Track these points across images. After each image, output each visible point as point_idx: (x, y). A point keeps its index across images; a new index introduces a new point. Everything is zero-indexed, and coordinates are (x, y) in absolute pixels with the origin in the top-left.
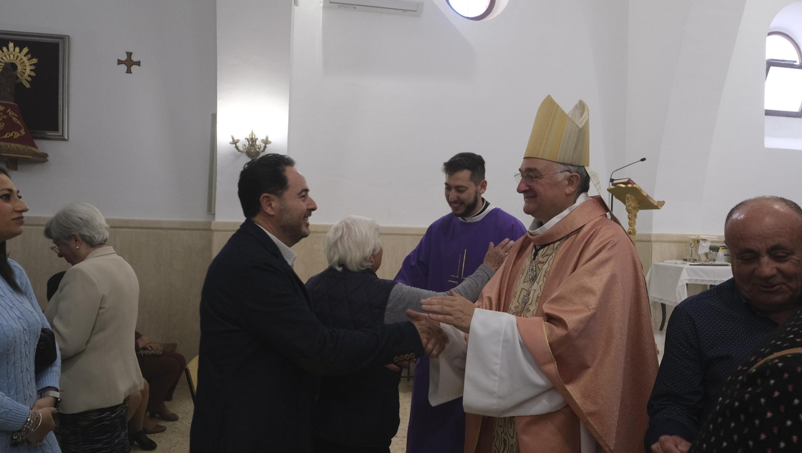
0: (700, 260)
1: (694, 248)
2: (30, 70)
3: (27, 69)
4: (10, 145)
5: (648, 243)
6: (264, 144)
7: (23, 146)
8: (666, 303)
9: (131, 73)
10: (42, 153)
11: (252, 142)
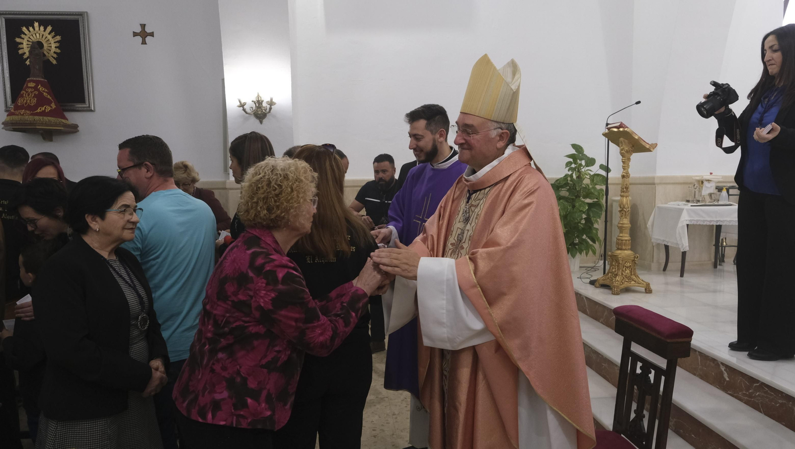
0: (704, 200)
1: (698, 189)
2: (55, 47)
3: (52, 46)
4: (43, 118)
5: (653, 186)
6: (269, 106)
7: (54, 119)
8: (668, 245)
9: (146, 44)
10: (73, 124)
11: (259, 104)
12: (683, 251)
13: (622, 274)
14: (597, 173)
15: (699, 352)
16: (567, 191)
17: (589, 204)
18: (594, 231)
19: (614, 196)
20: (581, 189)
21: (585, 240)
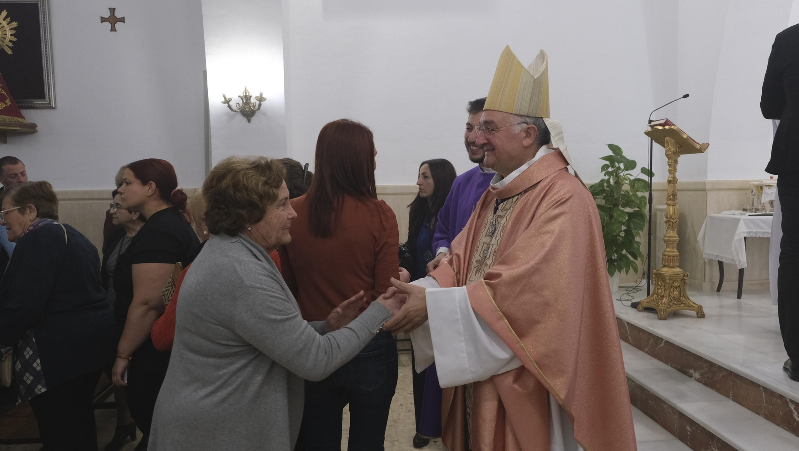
0: (763, 209)
1: (756, 195)
2: (11, 35)
3: (8, 34)
5: (703, 192)
6: (258, 102)
7: (9, 117)
8: (722, 261)
9: (116, 31)
10: (30, 123)
11: (246, 100)
12: (740, 268)
13: (669, 295)
14: (638, 177)
15: (763, 387)
16: (603, 199)
17: (629, 214)
18: (636, 246)
19: (660, 205)
20: (619, 197)
21: (624, 256)
